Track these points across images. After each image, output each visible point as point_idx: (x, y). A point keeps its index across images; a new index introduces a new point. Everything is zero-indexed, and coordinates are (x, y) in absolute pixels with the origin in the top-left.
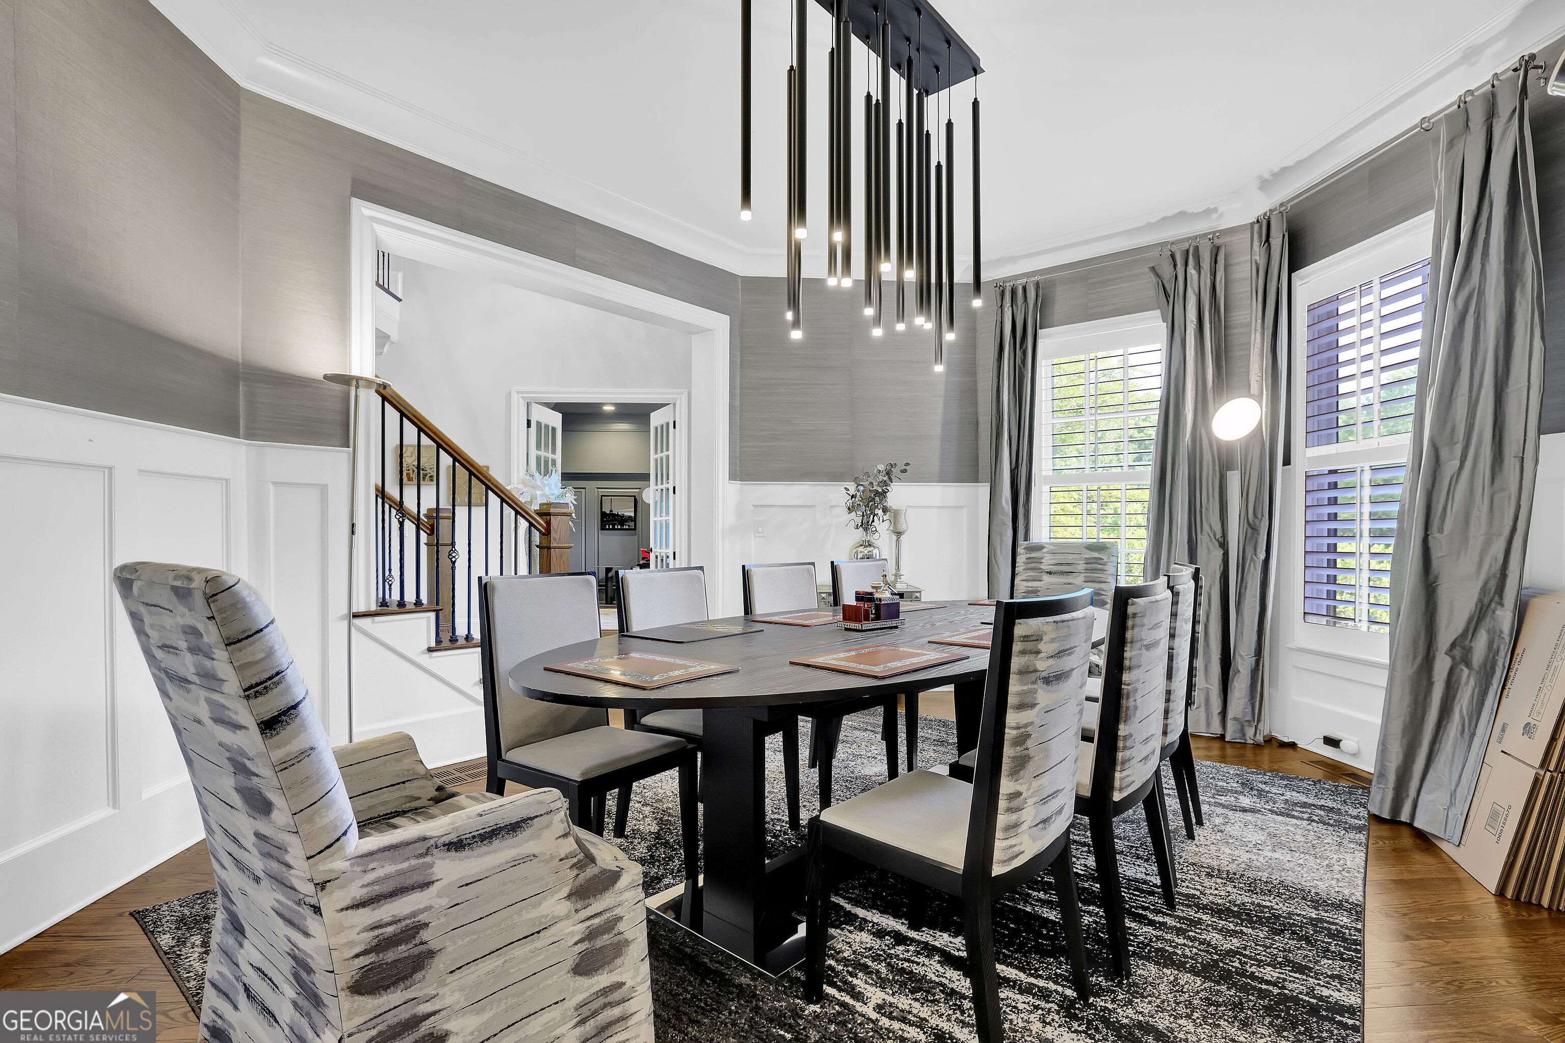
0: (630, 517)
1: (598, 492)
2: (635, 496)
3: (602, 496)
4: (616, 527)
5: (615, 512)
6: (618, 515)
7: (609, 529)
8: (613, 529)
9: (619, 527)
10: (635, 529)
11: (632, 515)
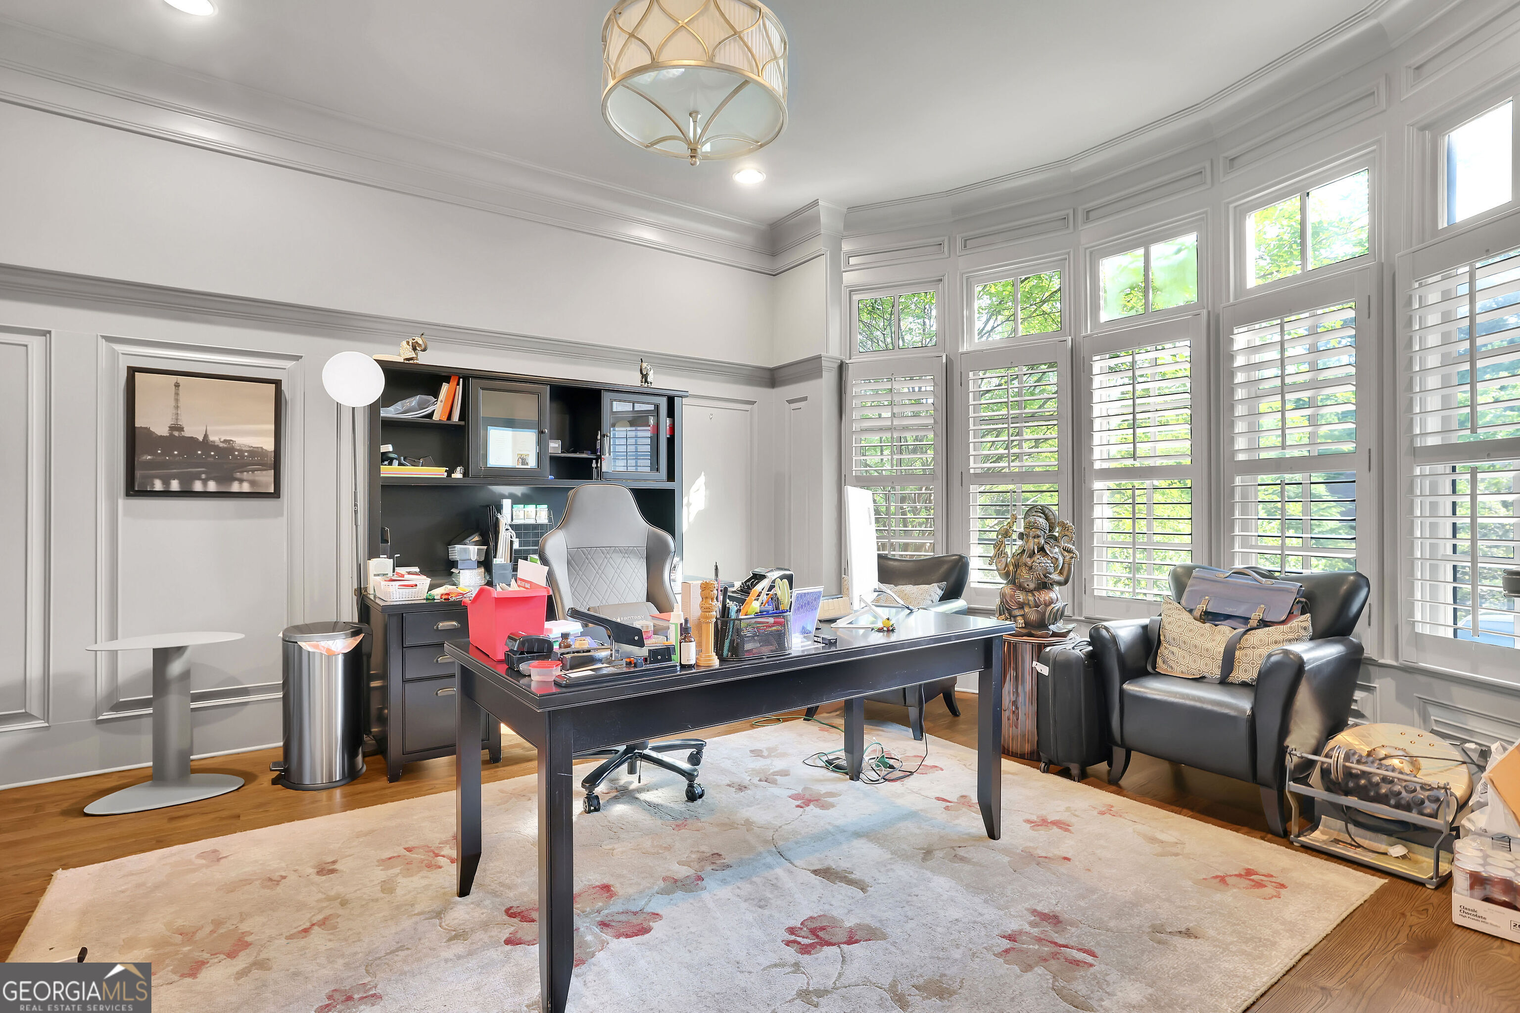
0: (256, 453)
1: (114, 355)
2: (277, 383)
3: (132, 371)
4: (198, 486)
5: (193, 430)
6: (206, 444)
7: (167, 494)
8: (186, 493)
9: (212, 486)
10: (276, 494)
11: (269, 445)
